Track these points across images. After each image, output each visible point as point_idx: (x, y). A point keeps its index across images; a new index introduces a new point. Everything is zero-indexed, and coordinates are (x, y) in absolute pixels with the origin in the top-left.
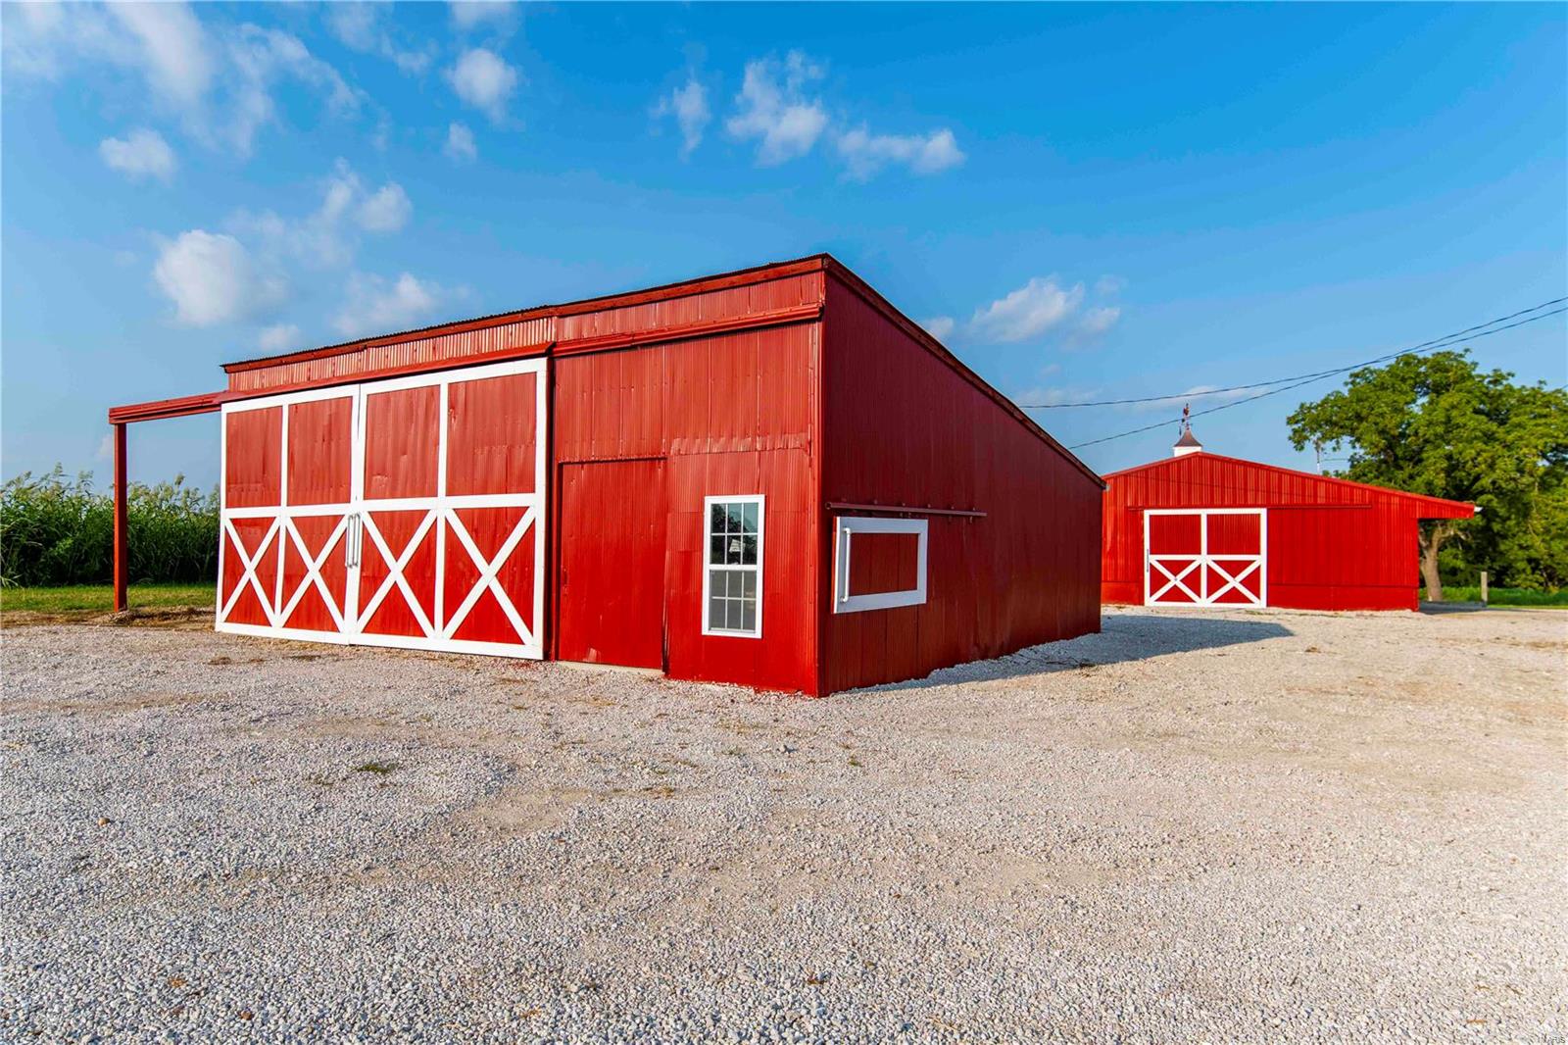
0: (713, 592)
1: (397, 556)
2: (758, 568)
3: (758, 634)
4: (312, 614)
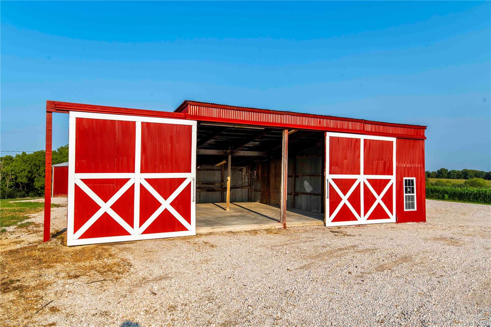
0: (406, 201)
1: (345, 194)
2: (415, 194)
3: (416, 210)
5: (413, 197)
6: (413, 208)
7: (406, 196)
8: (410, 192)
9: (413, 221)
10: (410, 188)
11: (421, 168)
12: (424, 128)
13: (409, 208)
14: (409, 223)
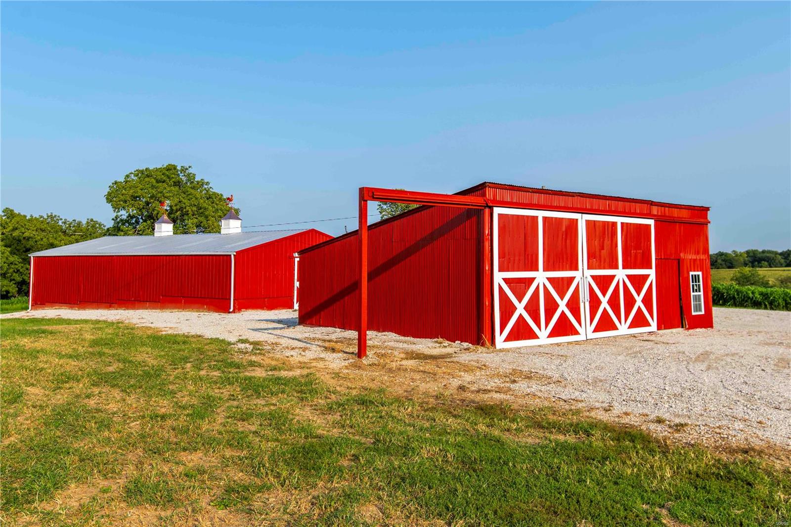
0: (693, 301)
1: (604, 295)
2: (702, 293)
3: (703, 313)
4: (563, 328)
5: (699, 296)
6: (700, 310)
7: (693, 295)
8: (696, 291)
9: (701, 328)
10: (696, 285)
11: (706, 260)
12: (708, 209)
13: (697, 311)
14: (698, 330)
